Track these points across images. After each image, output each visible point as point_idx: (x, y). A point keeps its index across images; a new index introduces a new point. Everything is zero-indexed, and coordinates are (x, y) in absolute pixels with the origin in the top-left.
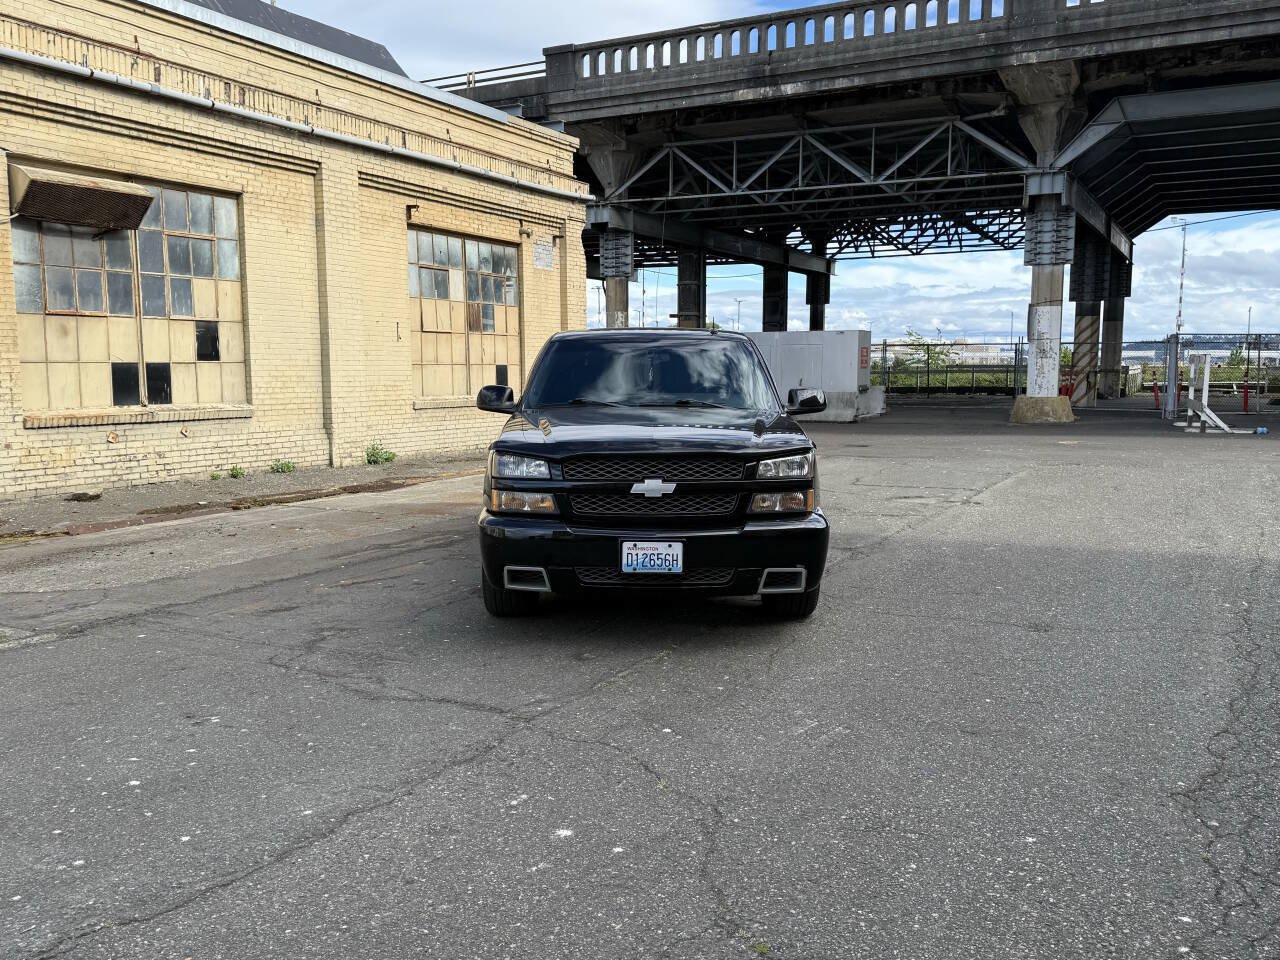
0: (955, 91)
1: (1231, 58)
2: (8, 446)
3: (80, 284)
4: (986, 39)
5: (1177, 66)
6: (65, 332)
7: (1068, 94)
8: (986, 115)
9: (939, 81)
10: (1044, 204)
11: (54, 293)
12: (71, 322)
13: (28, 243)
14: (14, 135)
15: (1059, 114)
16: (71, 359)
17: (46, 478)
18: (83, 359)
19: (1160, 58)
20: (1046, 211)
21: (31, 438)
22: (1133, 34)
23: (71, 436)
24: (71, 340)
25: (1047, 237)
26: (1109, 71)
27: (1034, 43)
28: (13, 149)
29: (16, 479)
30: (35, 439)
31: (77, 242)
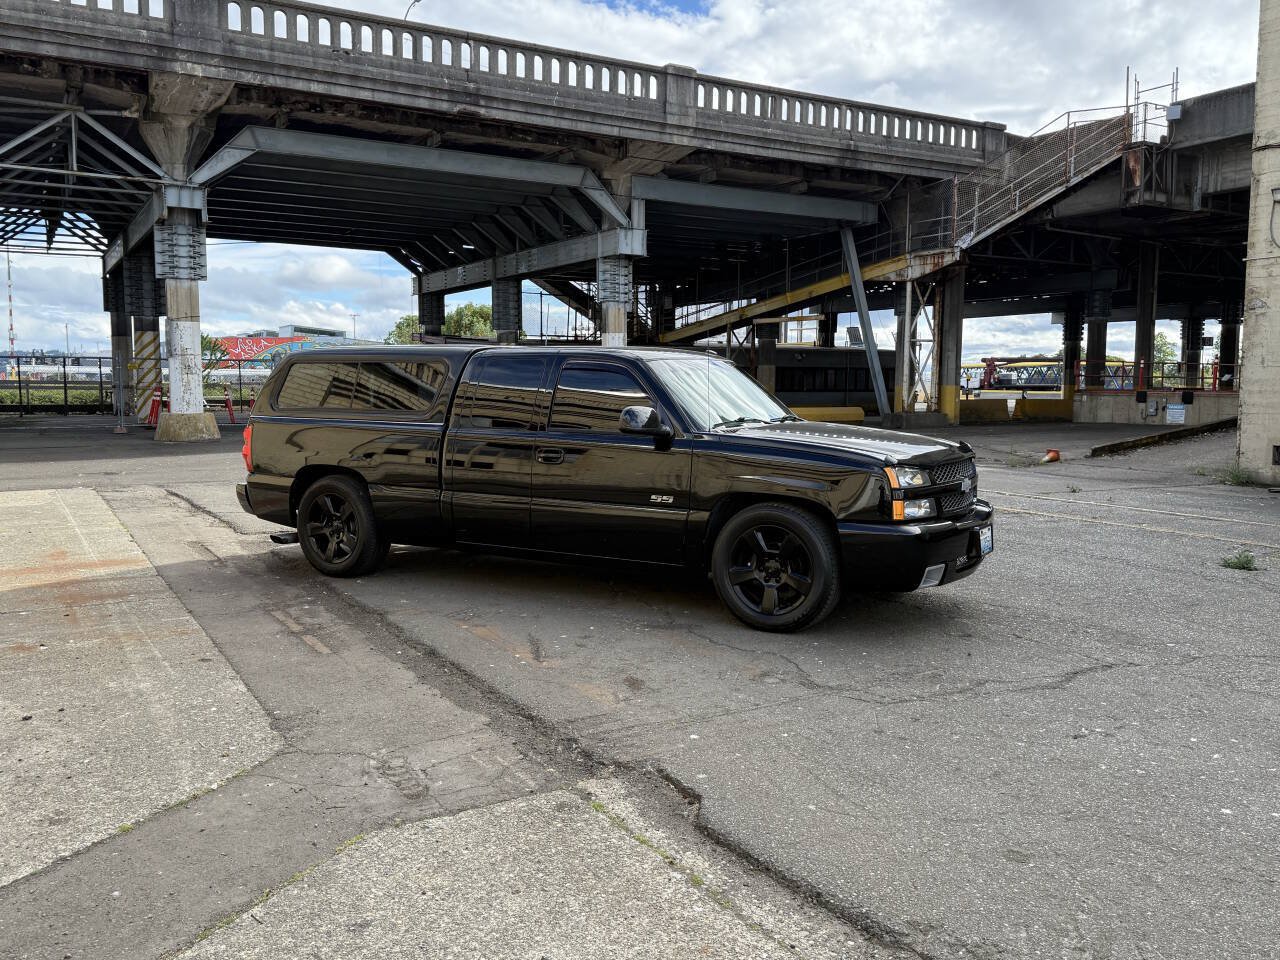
0: (85, 79)
1: (352, 114)
4: (149, 38)
5: (308, 110)
7: (203, 111)
8: (115, 113)
9: (65, 66)
10: (177, 218)
15: (191, 127)
19: (294, 99)
20: (180, 224)
22: (293, 74)
25: (183, 251)
26: (249, 99)
27: (200, 56)
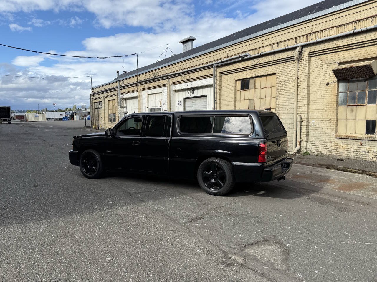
2: (331, 142)
3: (358, 96)
6: (352, 111)
11: (350, 100)
12: (355, 107)
13: (345, 86)
14: (340, 57)
16: (353, 118)
17: (337, 152)
18: (357, 118)
21: (337, 141)
23: (348, 142)
24: (354, 113)
28: (339, 61)
29: (329, 151)
30: (338, 141)
31: (359, 83)
